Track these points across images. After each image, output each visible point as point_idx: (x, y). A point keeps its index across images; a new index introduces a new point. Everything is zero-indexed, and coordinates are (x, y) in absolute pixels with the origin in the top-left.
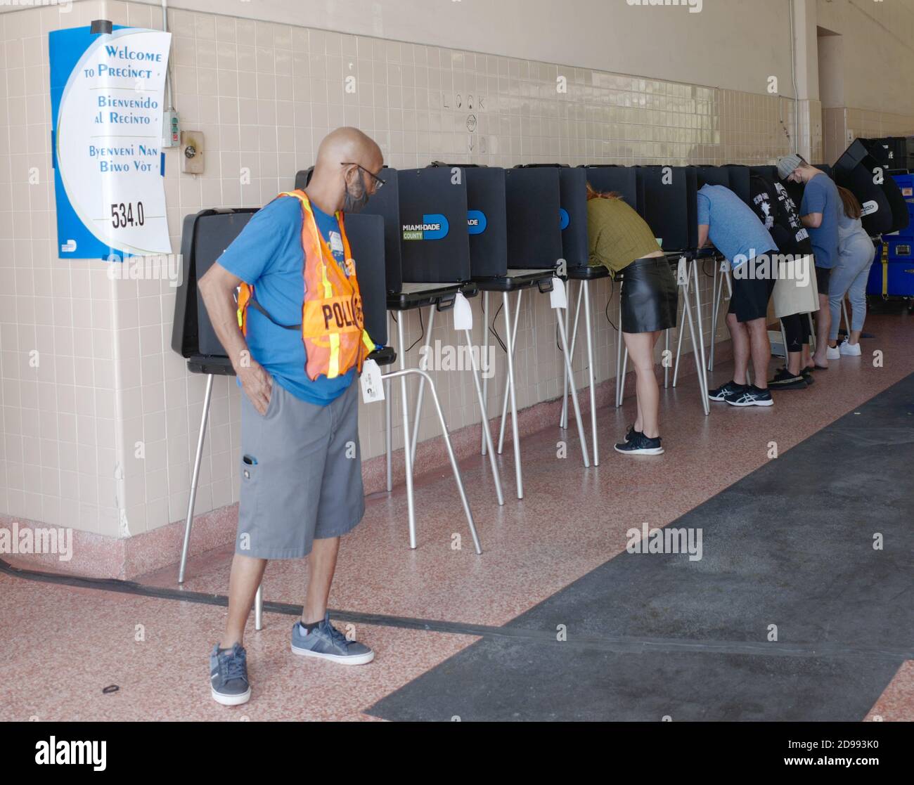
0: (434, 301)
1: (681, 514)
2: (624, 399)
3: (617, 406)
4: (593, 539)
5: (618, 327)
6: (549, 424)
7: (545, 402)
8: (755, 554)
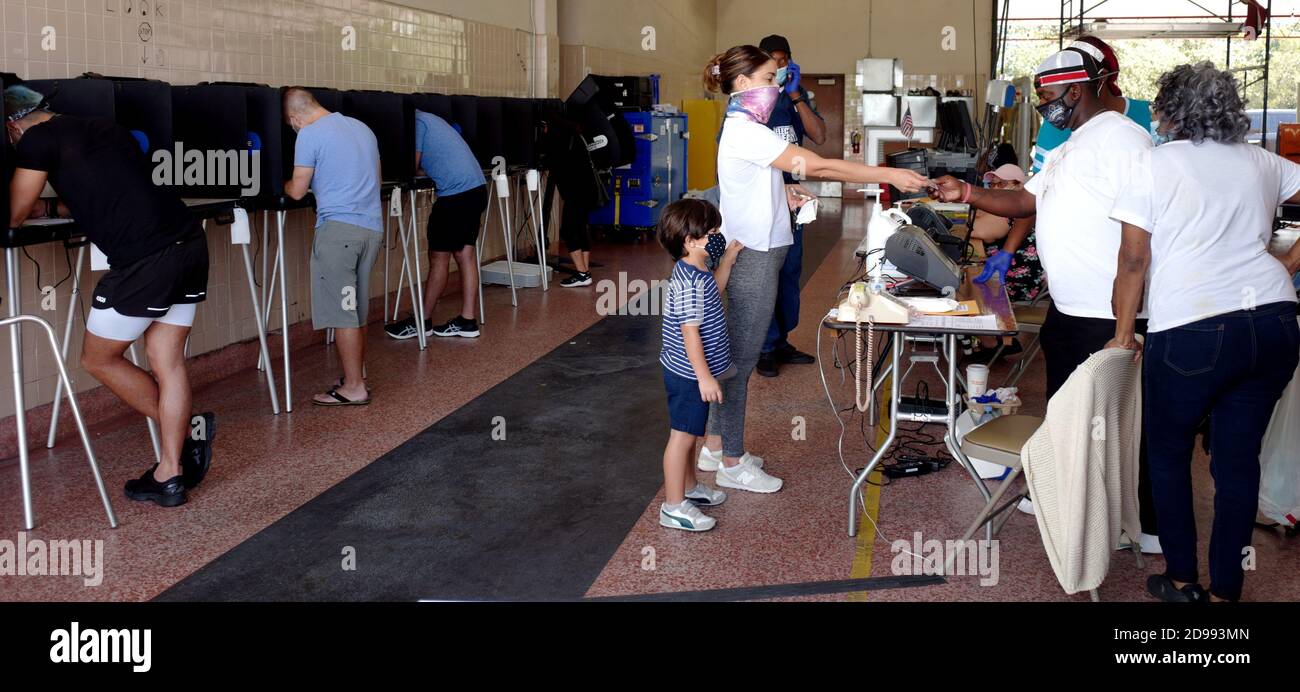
1: (368, 462)
4: (261, 499)
8: (439, 504)
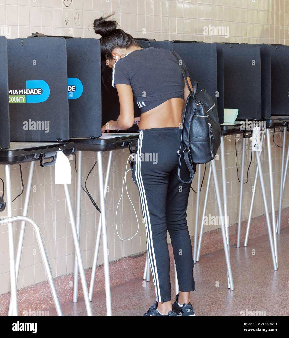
0: (38, 158)
2: (201, 257)
3: (194, 262)
5: (197, 191)
6: (133, 277)
7: (130, 257)
